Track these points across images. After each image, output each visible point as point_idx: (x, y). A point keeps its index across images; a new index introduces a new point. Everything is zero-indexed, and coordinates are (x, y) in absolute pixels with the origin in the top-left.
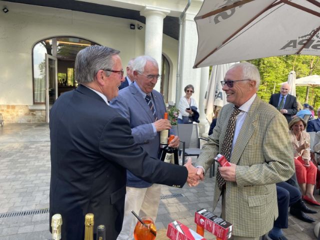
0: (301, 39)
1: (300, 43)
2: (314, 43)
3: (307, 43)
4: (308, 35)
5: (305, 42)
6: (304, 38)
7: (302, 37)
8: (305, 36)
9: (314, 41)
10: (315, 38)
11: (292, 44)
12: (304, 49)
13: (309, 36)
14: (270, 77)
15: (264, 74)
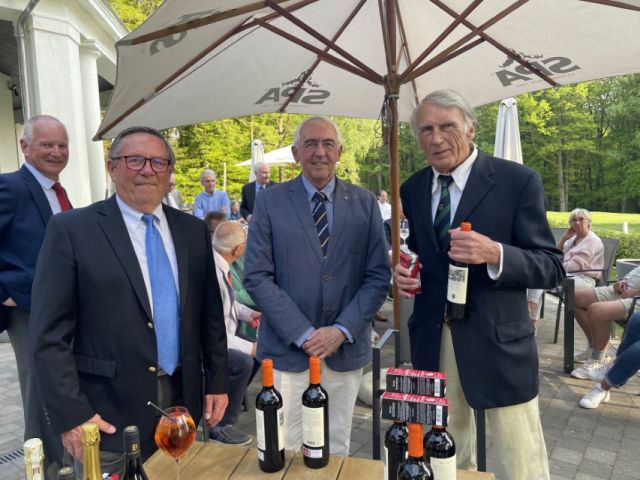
0: (286, 87)
1: (285, 93)
2: (305, 94)
3: (294, 94)
4: (296, 80)
5: (291, 92)
7: (288, 83)
8: (291, 82)
9: (304, 89)
10: (306, 85)
11: (272, 95)
12: (291, 103)
13: (298, 83)
14: (213, 151)
15: (202, 146)
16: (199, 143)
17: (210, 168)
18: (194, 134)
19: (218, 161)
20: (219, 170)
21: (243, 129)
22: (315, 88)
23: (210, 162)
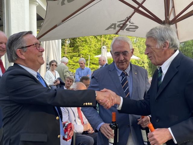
0: (119, 23)
2: (127, 27)
6: (121, 23)
9: (127, 25)
14: (84, 50)
15: (80, 48)
16: (78, 46)
17: (83, 57)
18: (77, 42)
19: (86, 54)
20: (86, 58)
21: (98, 41)
22: (132, 25)
23: (83, 55)
